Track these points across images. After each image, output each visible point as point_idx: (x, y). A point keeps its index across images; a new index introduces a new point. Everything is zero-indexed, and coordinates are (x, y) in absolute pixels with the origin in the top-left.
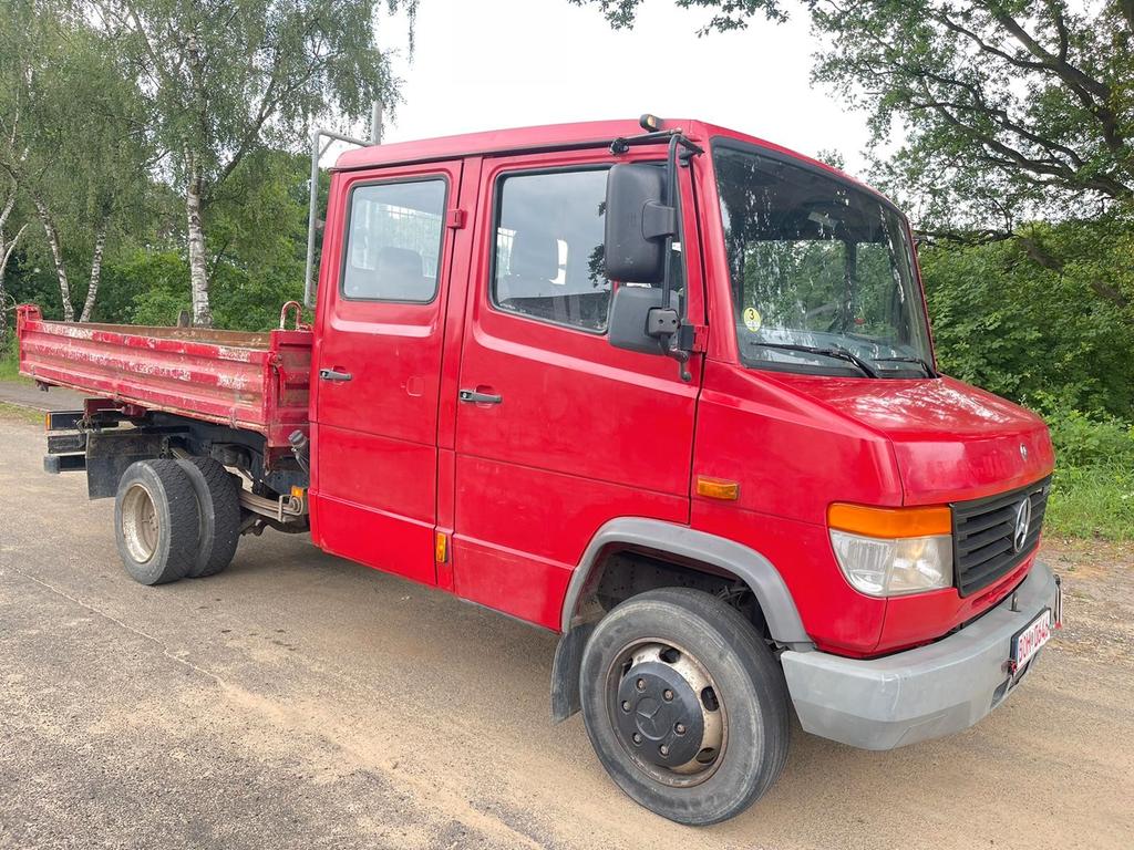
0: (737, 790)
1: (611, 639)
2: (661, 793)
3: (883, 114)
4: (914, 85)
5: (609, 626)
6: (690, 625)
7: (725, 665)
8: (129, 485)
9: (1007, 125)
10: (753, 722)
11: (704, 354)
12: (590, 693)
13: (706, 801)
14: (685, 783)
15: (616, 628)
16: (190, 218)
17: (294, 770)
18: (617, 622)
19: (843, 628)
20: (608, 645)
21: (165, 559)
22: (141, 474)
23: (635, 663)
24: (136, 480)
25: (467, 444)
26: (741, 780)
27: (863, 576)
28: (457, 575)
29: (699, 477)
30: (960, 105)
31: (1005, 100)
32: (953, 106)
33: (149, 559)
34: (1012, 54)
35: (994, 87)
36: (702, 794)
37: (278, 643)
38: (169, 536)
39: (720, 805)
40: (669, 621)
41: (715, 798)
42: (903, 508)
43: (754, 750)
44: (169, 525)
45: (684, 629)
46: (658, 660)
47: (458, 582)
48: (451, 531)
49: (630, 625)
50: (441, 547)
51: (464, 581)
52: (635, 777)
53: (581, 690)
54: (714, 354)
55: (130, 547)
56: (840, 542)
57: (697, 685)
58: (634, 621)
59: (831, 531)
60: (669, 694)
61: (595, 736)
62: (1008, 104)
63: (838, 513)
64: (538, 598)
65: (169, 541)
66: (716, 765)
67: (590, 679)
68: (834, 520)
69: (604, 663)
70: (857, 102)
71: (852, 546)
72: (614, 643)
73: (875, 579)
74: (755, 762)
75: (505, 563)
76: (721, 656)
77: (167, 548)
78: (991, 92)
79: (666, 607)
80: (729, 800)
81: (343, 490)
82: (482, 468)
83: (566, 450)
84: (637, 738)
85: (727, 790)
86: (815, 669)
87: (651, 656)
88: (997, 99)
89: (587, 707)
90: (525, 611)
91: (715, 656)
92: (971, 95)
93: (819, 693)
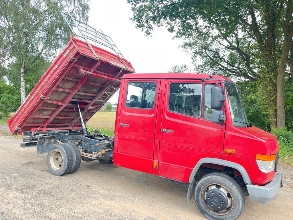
0: (236, 215)
1: (204, 184)
2: (217, 217)
3: (195, 56)
4: (204, 51)
5: (203, 181)
6: (224, 181)
7: (233, 188)
8: (53, 150)
9: (225, 61)
10: (240, 200)
11: (226, 124)
12: (198, 196)
13: (229, 218)
14: (222, 215)
15: (205, 182)
16: (21, 75)
17: (133, 218)
18: (205, 180)
19: (259, 179)
20: (202, 185)
21: (65, 169)
22: (58, 148)
23: (210, 189)
24: (56, 149)
25: (163, 141)
26: (237, 213)
27: (263, 169)
28: (159, 171)
29: (226, 149)
30: (214, 57)
31: (224, 56)
32: (212, 56)
33: (60, 169)
34: (226, 46)
35: (222, 53)
36: (228, 216)
37: (103, 189)
38: (67, 163)
39: (232, 218)
40: (219, 180)
41: (231, 217)
42: (271, 155)
43: (240, 206)
44: (67, 160)
45: (223, 181)
46: (216, 188)
47: (159, 172)
48: (158, 161)
49: (208, 181)
50: (155, 165)
51: (161, 172)
52: (210, 214)
53: (195, 196)
54: (228, 124)
55: (52, 166)
56: (258, 162)
57: (226, 193)
58: (210, 180)
59: (256, 160)
60: (220, 195)
61: (199, 206)
62: (225, 57)
63: (258, 156)
64: (182, 176)
65: (67, 164)
66: (231, 210)
67: (198, 193)
68: (257, 158)
69: (201, 189)
70: (189, 53)
71: (261, 163)
72: (204, 185)
73: (266, 169)
74: (240, 209)
75: (173, 168)
76: (232, 187)
77: (66, 166)
78: (221, 54)
79: (218, 177)
80: (234, 217)
81: (126, 152)
82: (167, 147)
83: (191, 143)
84: (212, 205)
85: (234, 215)
86: (254, 188)
87: (214, 187)
88: (223, 56)
89: (197, 199)
90: (179, 179)
91: (231, 187)
92: (217, 54)
93: (255, 193)
